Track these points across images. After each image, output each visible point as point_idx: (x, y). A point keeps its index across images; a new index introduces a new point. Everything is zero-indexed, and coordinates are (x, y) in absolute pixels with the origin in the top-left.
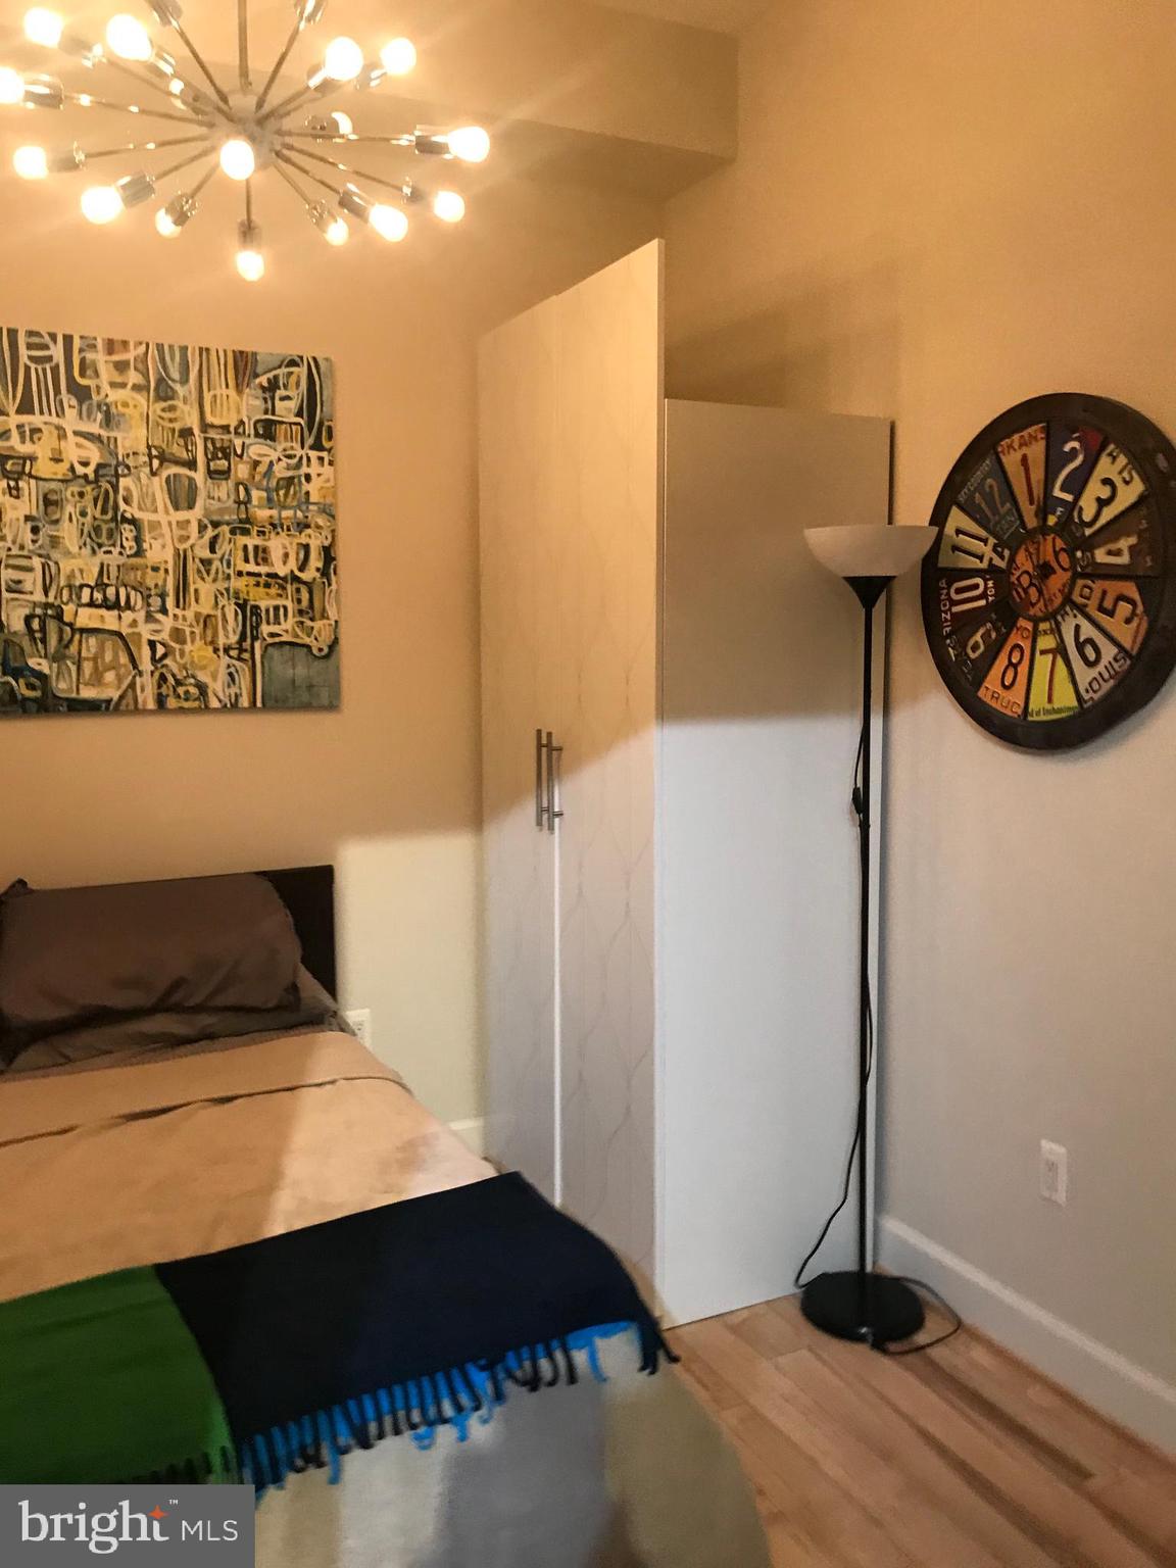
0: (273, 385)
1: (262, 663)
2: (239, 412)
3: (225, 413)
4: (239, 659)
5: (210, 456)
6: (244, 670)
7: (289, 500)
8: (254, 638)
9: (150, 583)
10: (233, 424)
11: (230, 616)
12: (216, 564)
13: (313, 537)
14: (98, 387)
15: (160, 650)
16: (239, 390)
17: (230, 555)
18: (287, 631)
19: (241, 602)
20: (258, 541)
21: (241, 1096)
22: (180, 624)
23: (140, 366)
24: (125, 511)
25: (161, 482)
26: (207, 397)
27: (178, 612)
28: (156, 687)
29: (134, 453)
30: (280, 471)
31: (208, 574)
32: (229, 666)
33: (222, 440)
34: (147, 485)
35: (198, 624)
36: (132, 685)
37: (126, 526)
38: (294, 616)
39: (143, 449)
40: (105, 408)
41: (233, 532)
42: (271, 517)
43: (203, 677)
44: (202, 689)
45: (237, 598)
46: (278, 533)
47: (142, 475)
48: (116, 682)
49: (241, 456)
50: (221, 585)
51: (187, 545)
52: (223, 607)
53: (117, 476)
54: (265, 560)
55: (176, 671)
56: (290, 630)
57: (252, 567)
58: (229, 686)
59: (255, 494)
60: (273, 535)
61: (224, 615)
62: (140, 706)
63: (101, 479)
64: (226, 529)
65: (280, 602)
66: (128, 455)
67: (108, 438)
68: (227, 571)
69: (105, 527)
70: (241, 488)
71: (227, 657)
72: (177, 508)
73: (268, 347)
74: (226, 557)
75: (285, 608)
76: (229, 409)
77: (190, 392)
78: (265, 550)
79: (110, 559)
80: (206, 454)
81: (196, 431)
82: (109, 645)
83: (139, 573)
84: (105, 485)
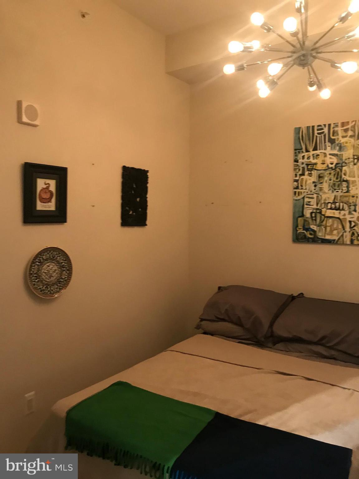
9: (351, 201)
14: (338, 139)
15: (353, 224)
21: (315, 380)
23: (353, 129)
24: (344, 178)
25: (357, 166)
28: (351, 236)
29: (348, 158)
34: (352, 169)
36: (342, 235)
37: (344, 183)
39: (351, 156)
40: (340, 145)
47: (351, 166)
48: (337, 234)
53: (342, 166)
55: (358, 231)
62: (345, 243)
63: (337, 168)
67: (340, 154)
69: (337, 184)
79: (338, 194)
82: (336, 222)
83: (347, 198)
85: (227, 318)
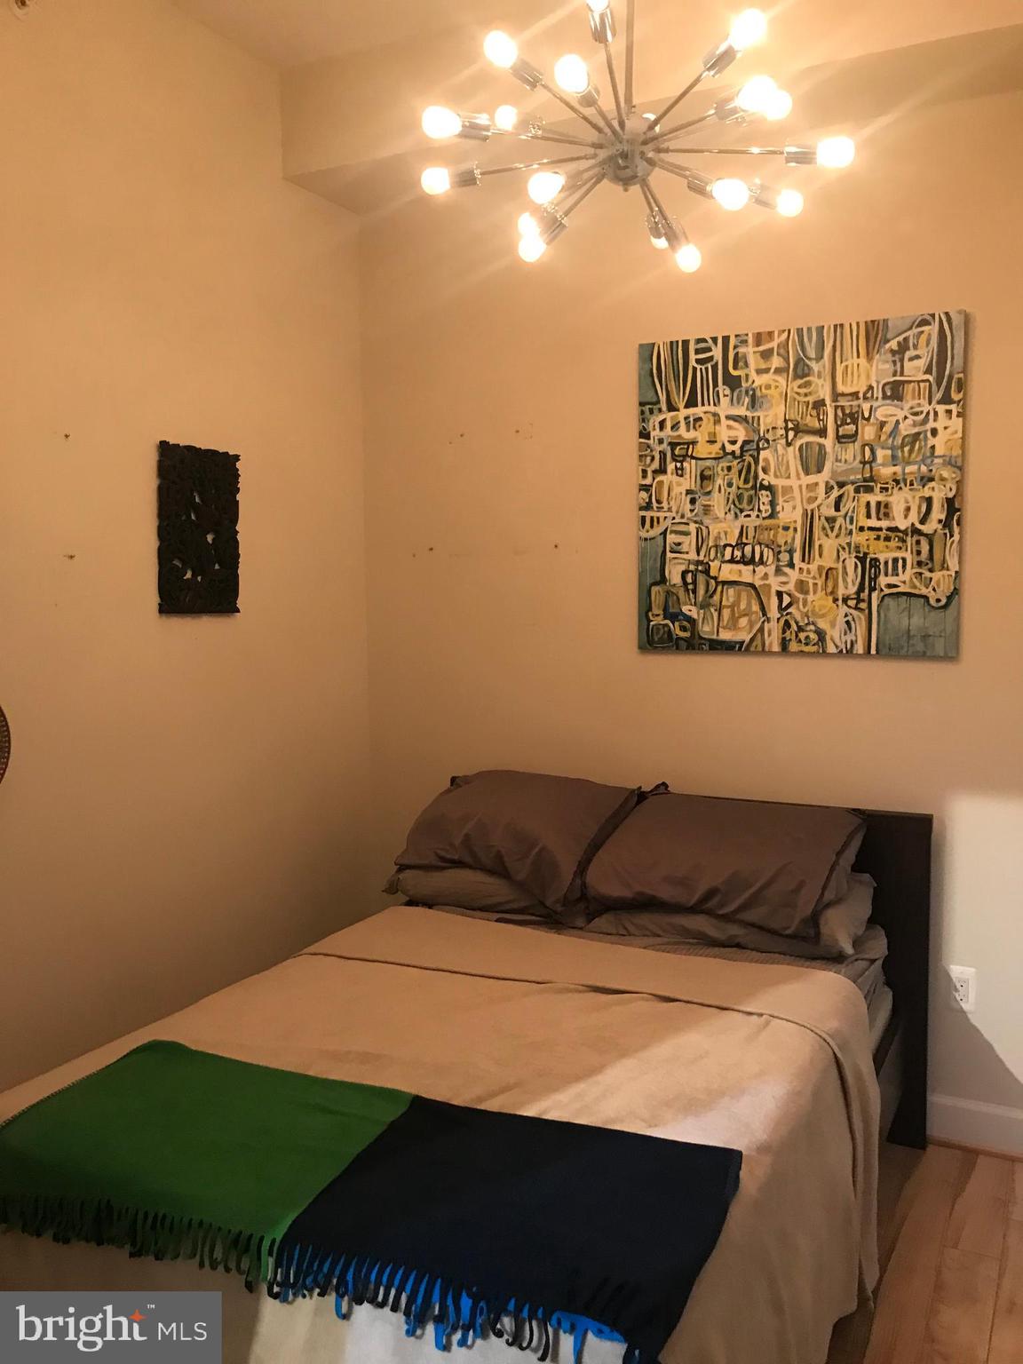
0: (904, 347)
1: (878, 612)
2: (868, 377)
3: (855, 382)
4: (856, 608)
5: (839, 423)
6: (860, 618)
7: (913, 456)
8: (872, 589)
9: (781, 541)
10: (862, 389)
11: (850, 569)
12: (840, 521)
13: (936, 489)
14: (747, 375)
15: (786, 600)
16: (869, 357)
17: (853, 512)
18: (904, 582)
19: (861, 555)
20: (881, 497)
21: (677, 1000)
22: (804, 577)
23: (782, 351)
24: (763, 480)
25: (795, 449)
26: (840, 368)
27: (804, 566)
28: (781, 631)
29: (774, 428)
30: (906, 429)
31: (832, 531)
32: (846, 615)
33: (851, 406)
34: (783, 455)
35: (820, 576)
36: (761, 630)
37: (763, 492)
38: (912, 568)
39: (781, 423)
40: (751, 393)
41: (857, 491)
42: (895, 473)
43: (822, 624)
44: (821, 635)
45: (859, 552)
46: (900, 488)
47: (779, 446)
48: (748, 627)
49: (868, 419)
50: (843, 540)
51: (815, 505)
52: (844, 561)
53: (758, 449)
54: (887, 515)
55: (799, 618)
56: (907, 582)
57: (873, 523)
58: (845, 634)
59: (880, 453)
60: (896, 489)
61: (844, 568)
62: (767, 649)
63: (745, 454)
64: (851, 488)
65: (899, 554)
66: (768, 430)
67: (753, 417)
68: (849, 527)
69: (746, 495)
70: (867, 448)
71: (845, 607)
72: (807, 473)
73: (896, 309)
74: (849, 514)
75: (904, 560)
76: (859, 376)
77: (824, 367)
78: (886, 506)
79: (748, 522)
80: (836, 422)
81: (828, 402)
82: (744, 596)
83: (772, 532)
84: (748, 458)
85: (468, 859)
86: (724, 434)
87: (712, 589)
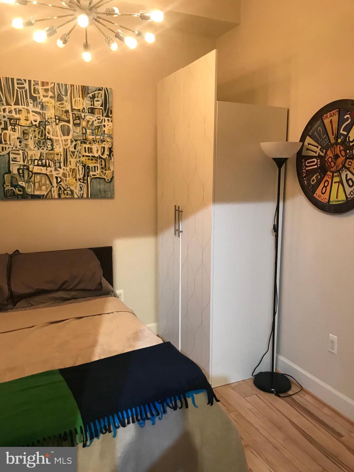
0: (94, 97)
1: (90, 183)
2: (83, 105)
3: (79, 106)
4: (83, 182)
5: (74, 119)
6: (85, 186)
7: (99, 133)
8: (88, 176)
9: (56, 159)
10: (81, 109)
11: (80, 169)
12: (76, 153)
13: (106, 144)
14: (39, 97)
15: (59, 180)
16: (83, 98)
17: (80, 150)
18: (98, 174)
19: (84, 165)
20: (89, 146)
21: (84, 317)
22: (65, 172)
23: (52, 90)
24: (48, 136)
25: (59, 127)
26: (73, 100)
27: (65, 168)
28: (58, 191)
29: (51, 118)
30: (96, 124)
31: (74, 156)
32: (80, 185)
33: (78, 114)
34: (55, 128)
35: (71, 171)
36: (51, 190)
37: (49, 141)
38: (100, 169)
39: (53, 117)
40: (41, 104)
41: (81, 143)
42: (93, 138)
43: (72, 188)
44: (72, 192)
45: (83, 164)
46: (95, 143)
47: (53, 125)
48: (46, 189)
49: (84, 119)
50: (78, 159)
51: (67, 147)
52: (78, 166)
53: (45, 125)
54: (91, 152)
55: (64, 186)
56: (99, 174)
57: (87, 154)
58: (80, 191)
59: (88, 131)
60: (93, 144)
61: (79, 169)
62: (53, 197)
63: (40, 126)
64: (79, 142)
65: (96, 165)
66: (49, 119)
67: (43, 113)
68: (79, 155)
69: (42, 141)
70: (84, 129)
71: (79, 182)
72: (64, 135)
73: (92, 84)
74: (79, 151)
75: (97, 167)
76: (80, 104)
77: (68, 99)
78: (91, 149)
79: (43, 151)
80: (73, 119)
81: (70, 111)
82: (43, 178)
83: (53, 155)
84: (42, 128)
86: (32, 117)
87: (30, 175)
